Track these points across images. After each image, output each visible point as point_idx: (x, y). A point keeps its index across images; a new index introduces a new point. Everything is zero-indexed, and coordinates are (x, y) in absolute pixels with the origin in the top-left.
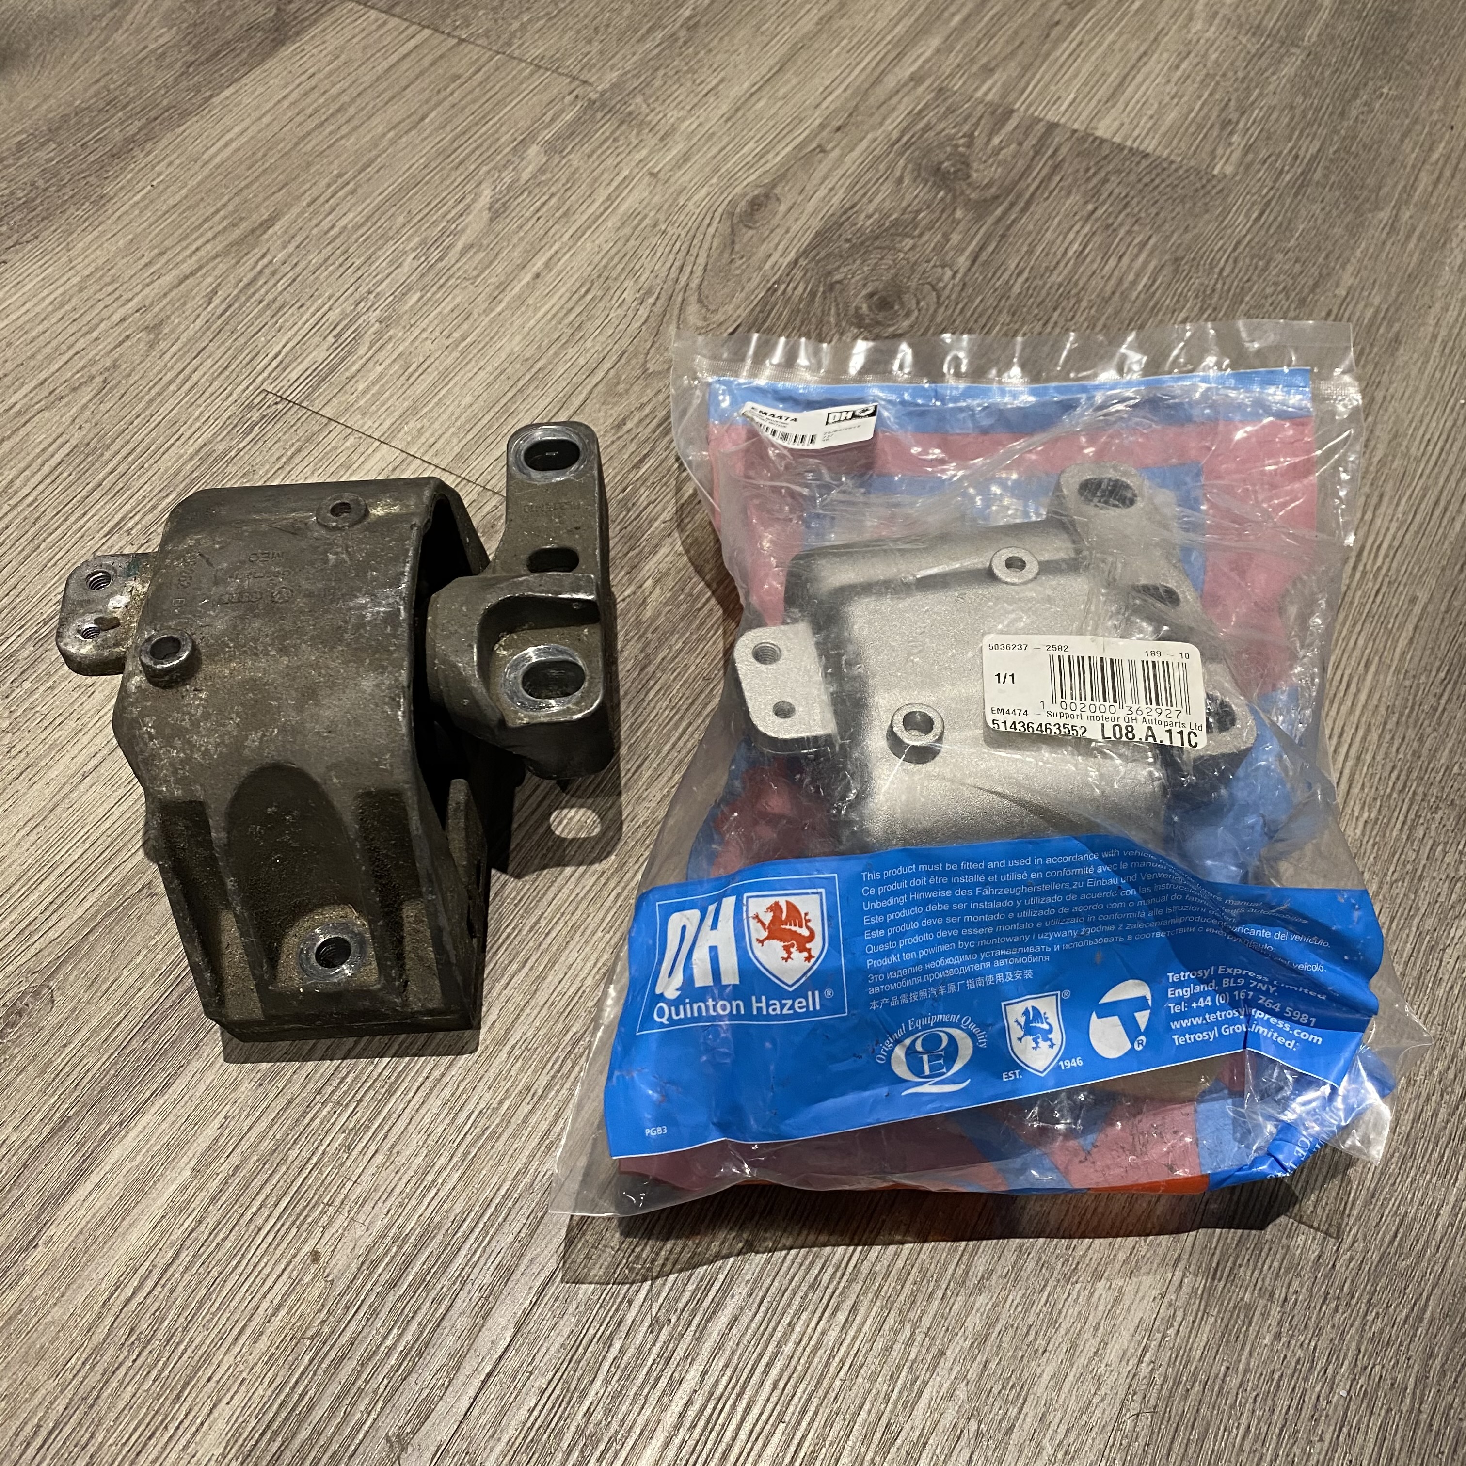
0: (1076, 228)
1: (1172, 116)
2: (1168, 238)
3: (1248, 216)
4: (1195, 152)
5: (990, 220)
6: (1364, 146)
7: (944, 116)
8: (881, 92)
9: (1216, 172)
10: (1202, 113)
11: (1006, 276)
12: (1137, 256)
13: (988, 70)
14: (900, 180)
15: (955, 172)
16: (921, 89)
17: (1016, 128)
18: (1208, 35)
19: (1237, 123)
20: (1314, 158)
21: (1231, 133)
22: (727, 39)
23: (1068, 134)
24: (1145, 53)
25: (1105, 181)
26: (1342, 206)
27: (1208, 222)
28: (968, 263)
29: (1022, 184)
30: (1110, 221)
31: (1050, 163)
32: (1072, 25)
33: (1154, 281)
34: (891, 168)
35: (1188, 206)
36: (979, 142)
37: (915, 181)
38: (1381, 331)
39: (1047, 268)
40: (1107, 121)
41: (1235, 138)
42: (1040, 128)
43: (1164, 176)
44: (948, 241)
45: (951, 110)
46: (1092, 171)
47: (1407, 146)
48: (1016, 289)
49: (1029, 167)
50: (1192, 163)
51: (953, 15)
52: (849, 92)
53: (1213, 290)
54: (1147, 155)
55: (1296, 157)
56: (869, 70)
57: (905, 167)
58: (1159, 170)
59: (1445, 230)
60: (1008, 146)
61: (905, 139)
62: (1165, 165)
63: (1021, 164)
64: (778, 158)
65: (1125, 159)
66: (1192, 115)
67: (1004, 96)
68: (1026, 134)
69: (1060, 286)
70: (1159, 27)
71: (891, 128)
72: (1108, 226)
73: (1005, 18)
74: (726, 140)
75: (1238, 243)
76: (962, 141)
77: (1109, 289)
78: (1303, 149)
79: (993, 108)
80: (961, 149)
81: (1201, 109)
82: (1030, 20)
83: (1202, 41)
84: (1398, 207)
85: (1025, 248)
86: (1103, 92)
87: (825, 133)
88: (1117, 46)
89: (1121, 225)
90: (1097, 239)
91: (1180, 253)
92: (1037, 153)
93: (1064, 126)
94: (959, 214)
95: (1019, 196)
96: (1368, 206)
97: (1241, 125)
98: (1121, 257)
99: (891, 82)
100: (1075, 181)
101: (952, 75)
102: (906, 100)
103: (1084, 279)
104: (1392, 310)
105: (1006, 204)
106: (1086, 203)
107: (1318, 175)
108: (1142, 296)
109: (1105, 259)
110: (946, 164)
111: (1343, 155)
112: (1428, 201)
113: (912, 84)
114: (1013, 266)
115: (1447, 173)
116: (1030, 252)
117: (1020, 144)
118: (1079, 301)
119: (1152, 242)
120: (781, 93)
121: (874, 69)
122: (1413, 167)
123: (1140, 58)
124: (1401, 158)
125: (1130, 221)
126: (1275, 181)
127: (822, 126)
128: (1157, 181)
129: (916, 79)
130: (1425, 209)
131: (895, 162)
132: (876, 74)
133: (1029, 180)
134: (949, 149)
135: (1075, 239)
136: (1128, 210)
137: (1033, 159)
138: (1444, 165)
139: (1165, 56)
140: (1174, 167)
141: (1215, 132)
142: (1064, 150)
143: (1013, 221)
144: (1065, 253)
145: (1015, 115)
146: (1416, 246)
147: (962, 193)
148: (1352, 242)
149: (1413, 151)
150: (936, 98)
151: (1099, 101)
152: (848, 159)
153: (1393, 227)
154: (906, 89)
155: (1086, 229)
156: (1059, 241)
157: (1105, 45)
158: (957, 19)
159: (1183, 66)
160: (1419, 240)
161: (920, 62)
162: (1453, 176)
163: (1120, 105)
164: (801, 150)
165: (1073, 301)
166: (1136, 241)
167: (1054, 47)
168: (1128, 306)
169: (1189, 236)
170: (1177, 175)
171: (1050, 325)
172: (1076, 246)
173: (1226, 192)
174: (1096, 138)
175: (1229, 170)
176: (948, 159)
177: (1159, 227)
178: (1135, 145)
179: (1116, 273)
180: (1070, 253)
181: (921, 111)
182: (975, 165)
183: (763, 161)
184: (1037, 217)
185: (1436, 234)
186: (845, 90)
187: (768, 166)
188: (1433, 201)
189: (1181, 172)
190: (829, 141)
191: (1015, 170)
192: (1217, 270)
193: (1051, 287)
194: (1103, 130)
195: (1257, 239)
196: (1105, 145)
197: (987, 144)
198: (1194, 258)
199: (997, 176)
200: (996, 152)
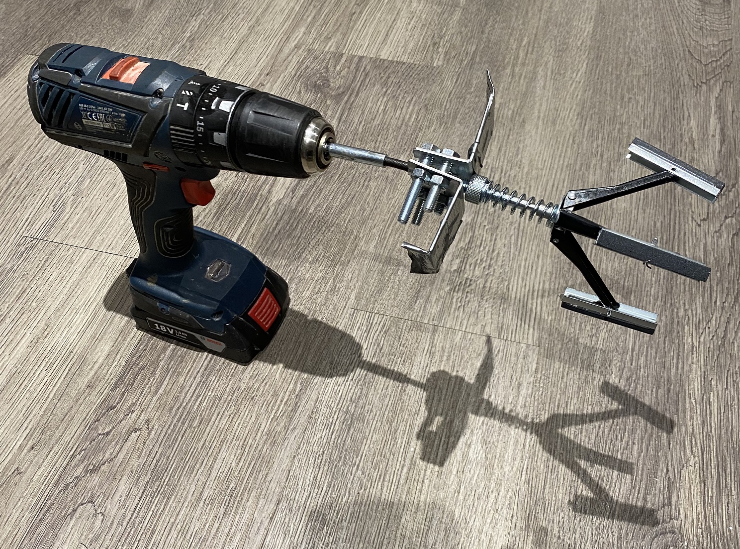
0: (381, 99)
1: (411, 45)
2: (420, 97)
3: (452, 81)
4: (424, 58)
5: (343, 102)
7: (314, 61)
8: (283, 56)
9: (435, 65)
10: (424, 41)
11: (355, 125)
12: (409, 107)
13: (328, 38)
14: (300, 92)
15: (323, 85)
16: (300, 52)
17: (346, 61)
18: (419, 8)
19: (440, 43)
20: (474, 52)
21: (438, 48)
22: (208, 44)
23: (369, 60)
24: (394, 20)
25: (389, 77)
27: (436, 87)
28: (337, 123)
29: (353, 85)
30: (394, 94)
31: (363, 74)
32: (361, 13)
33: (418, 117)
34: (294, 87)
35: (426, 82)
36: (331, 70)
37: (306, 91)
38: (517, 119)
39: (371, 119)
40: (384, 51)
41: (440, 49)
42: (356, 60)
43: (413, 71)
44: (326, 115)
45: (316, 58)
46: (382, 74)
48: (360, 130)
49: (354, 77)
50: (424, 63)
51: (308, 17)
52: (269, 57)
53: (444, 115)
54: (404, 63)
55: (467, 53)
56: (275, 47)
57: (301, 86)
58: (411, 69)
60: (344, 69)
61: (298, 74)
62: (413, 66)
63: (351, 77)
65: (395, 66)
66: (420, 43)
67: (338, 48)
68: (351, 63)
69: (379, 125)
70: (399, 7)
71: (291, 70)
72: (394, 96)
73: (331, 15)
75: (450, 93)
76: (323, 71)
77: (400, 123)
78: (470, 49)
79: (334, 54)
80: (324, 74)
81: (423, 39)
82: (342, 14)
83: (418, 11)
84: (513, 67)
85: (360, 112)
86: (380, 39)
87: (263, 77)
88: (382, 19)
89: (399, 95)
91: (426, 102)
92: (357, 70)
93: (366, 57)
94: (329, 102)
95: (353, 90)
96: (500, 68)
97: (441, 44)
98: (402, 109)
99: (286, 51)
100: (376, 79)
101: (313, 43)
102: (294, 57)
103: (388, 120)
104: (520, 109)
105: (348, 95)
106: (383, 88)
107: (478, 59)
108: (414, 124)
109: (395, 111)
110: (318, 82)
113: (296, 49)
114: (357, 121)
116: (363, 113)
117: (349, 68)
118: (388, 130)
119: (414, 100)
120: (238, 63)
121: (277, 46)
123: (393, 23)
125: (403, 93)
126: (461, 64)
127: (260, 75)
128: (411, 74)
129: (297, 47)
131: (295, 85)
132: (279, 48)
133: (356, 83)
134: (318, 75)
135: (380, 105)
136: (401, 88)
137: (356, 74)
139: (403, 20)
140: (417, 66)
141: (431, 48)
142: (368, 67)
143: (353, 101)
144: (378, 111)
145: (344, 56)
147: (328, 93)
150: (308, 54)
151: (379, 44)
154: (294, 52)
155: (385, 99)
156: (374, 106)
157: (377, 19)
158: (310, 19)
159: (412, 23)
161: (297, 39)
163: (388, 44)
165: (385, 131)
166: (407, 100)
167: (355, 24)
168: (409, 128)
169: (429, 95)
170: (418, 69)
171: (378, 143)
172: (382, 107)
173: (440, 73)
174: (381, 60)
175: (440, 63)
176: (319, 79)
177: (416, 93)
178: (398, 60)
179: (401, 115)
180: (380, 111)
181: (302, 60)
182: (331, 80)
184: (363, 97)
188: (527, 61)
189: (420, 68)
190: (265, 80)
191: (349, 80)
192: (443, 107)
193: (375, 127)
194: (384, 55)
195: (457, 91)
196: (385, 62)
197: (334, 70)
198: (433, 104)
199: (342, 83)
200: (339, 73)
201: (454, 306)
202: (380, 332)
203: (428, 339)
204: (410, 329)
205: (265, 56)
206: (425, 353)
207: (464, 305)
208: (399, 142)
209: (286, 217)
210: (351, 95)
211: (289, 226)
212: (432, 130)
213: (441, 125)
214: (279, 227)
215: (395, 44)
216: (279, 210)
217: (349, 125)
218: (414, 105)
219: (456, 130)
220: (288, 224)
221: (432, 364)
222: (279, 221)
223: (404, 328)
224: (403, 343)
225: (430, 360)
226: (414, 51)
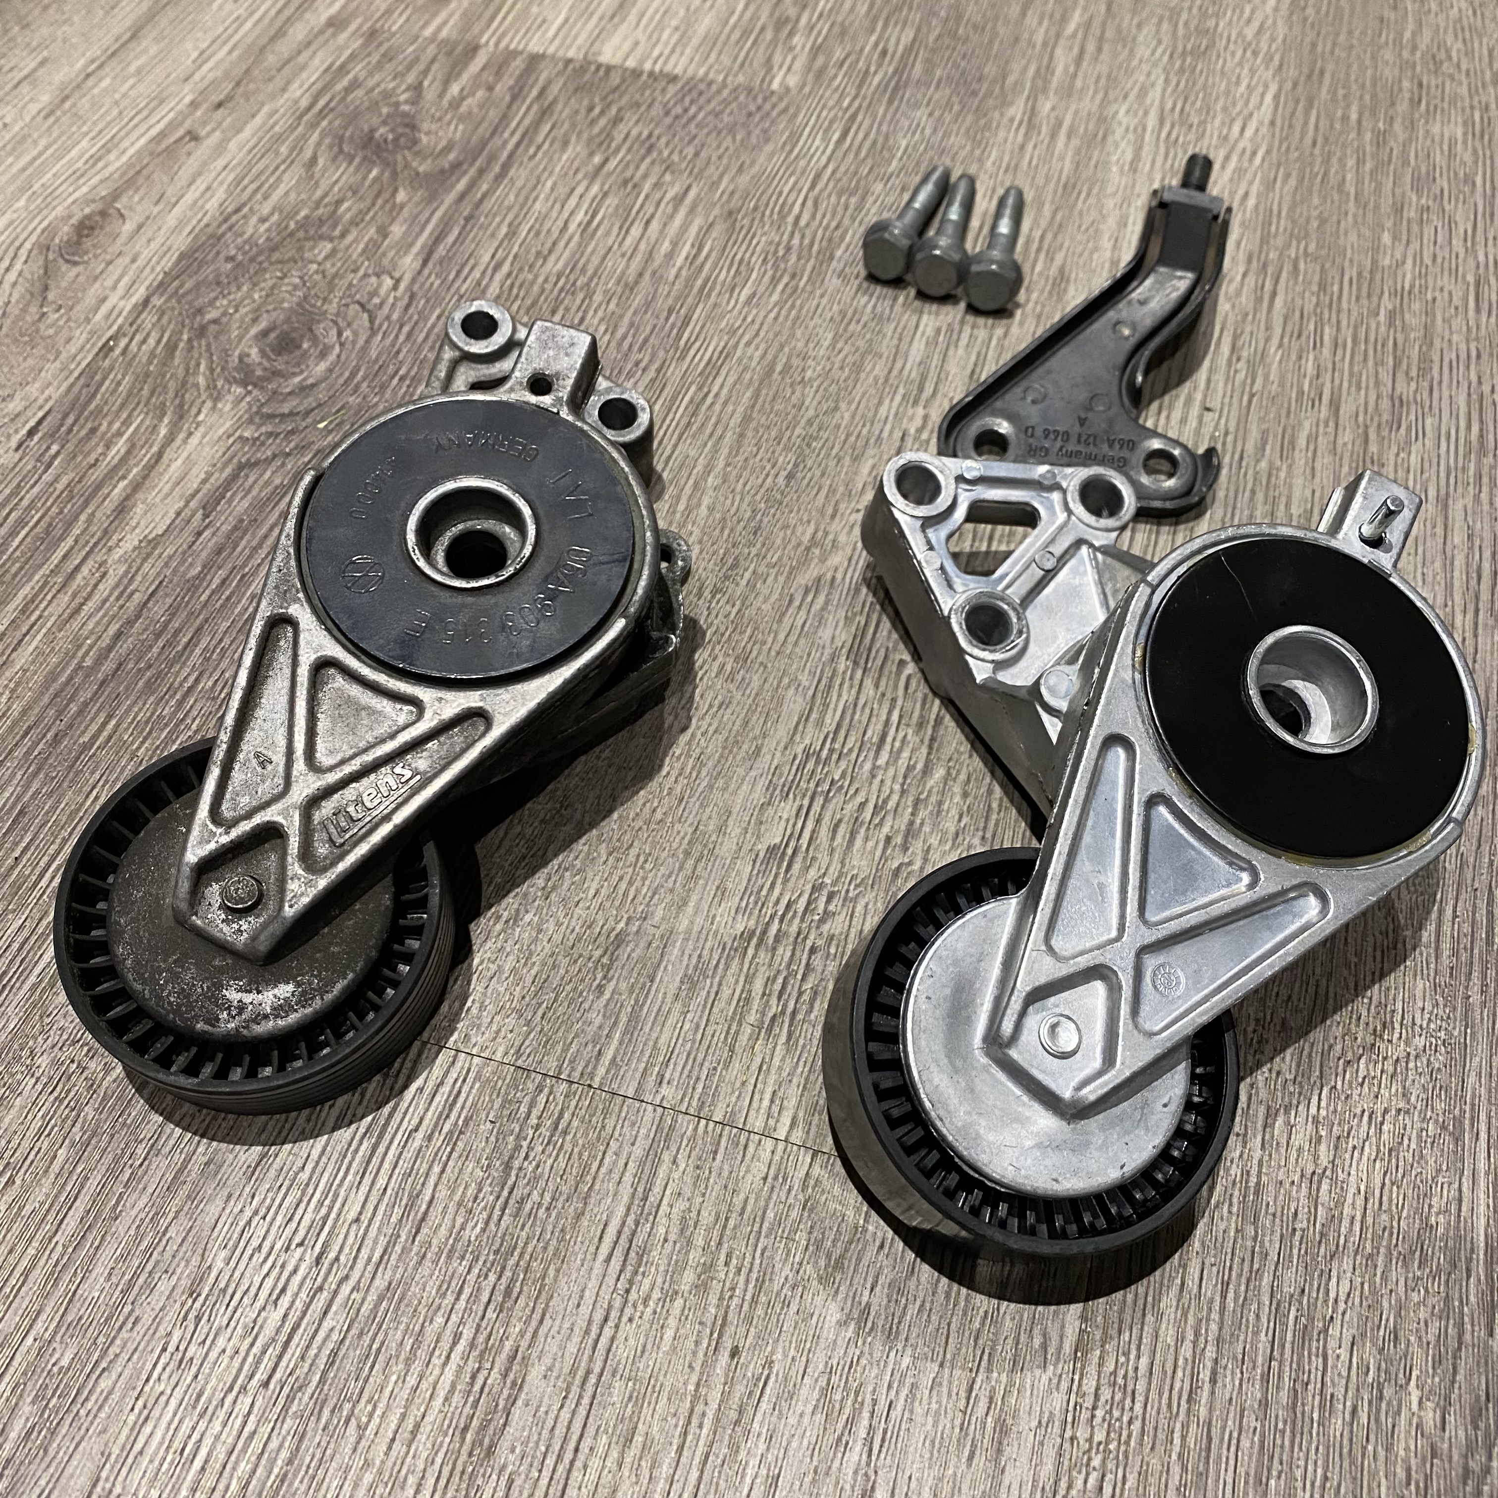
0: (580, 190)
1: (706, 23)
2: (715, 185)
3: (826, 139)
4: (742, 65)
5: (450, 199)
6: (975, 27)
7: (379, 66)
8: (284, 47)
9: (775, 86)
10: (748, 14)
11: (477, 274)
12: (671, 217)
14: (313, 160)
15: (396, 140)
16: (343, 37)
17: (484, 69)
19: (798, 20)
20: (909, 50)
21: (791, 34)
23: (561, 65)
25: (617, 120)
26: (956, 108)
27: (771, 155)
28: (417, 265)
29: (497, 142)
30: (628, 174)
31: (535, 108)
33: (700, 250)
34: (297, 147)
35: (739, 137)
36: (430, 93)
37: (334, 159)
38: (1038, 269)
39: (538, 253)
40: (616, 40)
41: (797, 40)
42: (518, 65)
43: (702, 100)
44: (385, 236)
45: (388, 57)
46: (597, 110)
47: (1032, 19)
49: (505, 117)
50: (741, 78)
52: (235, 54)
53: (788, 249)
54: (674, 79)
55: (884, 53)
56: (266, 21)
57: (319, 144)
58: (694, 94)
59: (1102, 120)
60: (472, 94)
61: (321, 103)
62: (702, 86)
63: (494, 114)
64: (124, 159)
65: (644, 87)
67: (464, 28)
68: (498, 74)
69: (559, 276)
71: (298, 93)
72: (626, 182)
74: (43, 142)
75: (818, 176)
76: (403, 98)
77: (632, 272)
78: (893, 40)
79: (448, 47)
80: (406, 108)
84: (1033, 98)
85: (504, 230)
87: (199, 113)
89: (645, 176)
90: (612, 201)
91: (734, 203)
92: (514, 98)
93: (553, 56)
94: (401, 196)
95: (492, 158)
96: (991, 102)
97: (803, 21)
98: (648, 222)
101: (389, 12)
102: (320, 54)
103: (596, 260)
104: (1049, 236)
105: (473, 172)
106: (591, 154)
107: (917, 71)
108: (684, 273)
110: (382, 130)
111: (947, 41)
112: (1071, 85)
113: (330, 31)
114: (486, 258)
115: (1091, 47)
116: (512, 233)
117: (490, 88)
118: (590, 295)
119: (692, 194)
120: (132, 68)
121: (272, 21)
122: (1045, 44)
124: (1026, 35)
125: (657, 170)
126: (860, 87)
127: (194, 103)
129: (336, 24)
130: (1070, 95)
131: (304, 137)
132: (278, 23)
133: (506, 135)
134: (385, 110)
135: (578, 205)
136: (655, 154)
137: (509, 106)
138: (1085, 37)
140: (714, 87)
141: (769, 35)
142: (555, 89)
143: (484, 196)
145: (481, 52)
146: (1067, 145)
147: (407, 166)
148: (978, 152)
149: (1040, 23)
150: (364, 46)
151: (601, 18)
152: (232, 145)
153: (1031, 123)
154: (321, 39)
155: (595, 189)
156: (554, 214)
160: (1069, 137)
162: (1099, 50)
163: (632, 18)
164: (159, 143)
165: (581, 296)
166: (668, 196)
168: (663, 290)
169: (744, 180)
170: (720, 98)
172: (580, 216)
173: (792, 111)
174: (599, 66)
175: (793, 81)
176: (384, 123)
177: (701, 171)
178: (657, 68)
179: (643, 246)
180: (572, 227)
182: (425, 126)
183: (100, 165)
184: (519, 184)
185: (1091, 126)
186: (230, 52)
187: (111, 169)
188: (1079, 83)
189: (726, 93)
190: (205, 123)
191: (485, 124)
192: (790, 219)
193: (546, 280)
194: (608, 55)
195: (842, 169)
196: (613, 74)
197: (441, 95)
198: (756, 208)
199: (458, 134)
200: (456, 104)
201: (752, 1018)
202: (430, 1138)
203: (628, 1178)
204: (556, 1125)
205: (226, 49)
206: (604, 1251)
207: (794, 1013)
208: (624, 337)
209: (158, 610)
210: (481, 172)
211: (160, 643)
212: (743, 298)
213: (774, 281)
214: (123, 647)
215: (652, 18)
216: (139, 578)
217: (458, 273)
218: (692, 210)
219: (824, 301)
220: (158, 636)
221: (628, 1311)
222: (130, 623)
223: (533, 1121)
224: (517, 1194)
225: (622, 1285)
226: (711, 41)
